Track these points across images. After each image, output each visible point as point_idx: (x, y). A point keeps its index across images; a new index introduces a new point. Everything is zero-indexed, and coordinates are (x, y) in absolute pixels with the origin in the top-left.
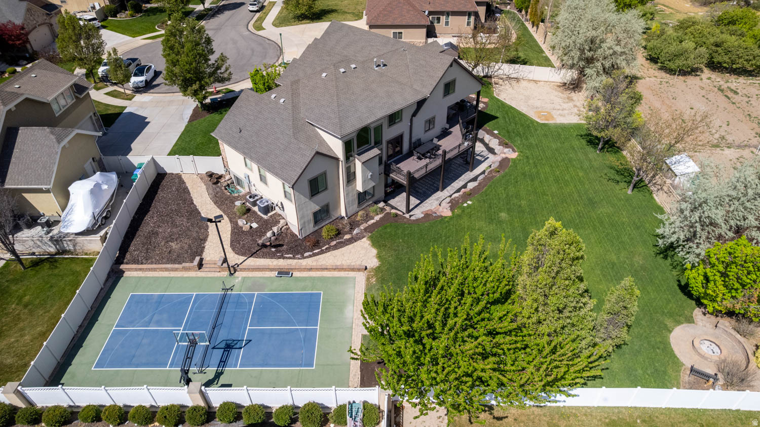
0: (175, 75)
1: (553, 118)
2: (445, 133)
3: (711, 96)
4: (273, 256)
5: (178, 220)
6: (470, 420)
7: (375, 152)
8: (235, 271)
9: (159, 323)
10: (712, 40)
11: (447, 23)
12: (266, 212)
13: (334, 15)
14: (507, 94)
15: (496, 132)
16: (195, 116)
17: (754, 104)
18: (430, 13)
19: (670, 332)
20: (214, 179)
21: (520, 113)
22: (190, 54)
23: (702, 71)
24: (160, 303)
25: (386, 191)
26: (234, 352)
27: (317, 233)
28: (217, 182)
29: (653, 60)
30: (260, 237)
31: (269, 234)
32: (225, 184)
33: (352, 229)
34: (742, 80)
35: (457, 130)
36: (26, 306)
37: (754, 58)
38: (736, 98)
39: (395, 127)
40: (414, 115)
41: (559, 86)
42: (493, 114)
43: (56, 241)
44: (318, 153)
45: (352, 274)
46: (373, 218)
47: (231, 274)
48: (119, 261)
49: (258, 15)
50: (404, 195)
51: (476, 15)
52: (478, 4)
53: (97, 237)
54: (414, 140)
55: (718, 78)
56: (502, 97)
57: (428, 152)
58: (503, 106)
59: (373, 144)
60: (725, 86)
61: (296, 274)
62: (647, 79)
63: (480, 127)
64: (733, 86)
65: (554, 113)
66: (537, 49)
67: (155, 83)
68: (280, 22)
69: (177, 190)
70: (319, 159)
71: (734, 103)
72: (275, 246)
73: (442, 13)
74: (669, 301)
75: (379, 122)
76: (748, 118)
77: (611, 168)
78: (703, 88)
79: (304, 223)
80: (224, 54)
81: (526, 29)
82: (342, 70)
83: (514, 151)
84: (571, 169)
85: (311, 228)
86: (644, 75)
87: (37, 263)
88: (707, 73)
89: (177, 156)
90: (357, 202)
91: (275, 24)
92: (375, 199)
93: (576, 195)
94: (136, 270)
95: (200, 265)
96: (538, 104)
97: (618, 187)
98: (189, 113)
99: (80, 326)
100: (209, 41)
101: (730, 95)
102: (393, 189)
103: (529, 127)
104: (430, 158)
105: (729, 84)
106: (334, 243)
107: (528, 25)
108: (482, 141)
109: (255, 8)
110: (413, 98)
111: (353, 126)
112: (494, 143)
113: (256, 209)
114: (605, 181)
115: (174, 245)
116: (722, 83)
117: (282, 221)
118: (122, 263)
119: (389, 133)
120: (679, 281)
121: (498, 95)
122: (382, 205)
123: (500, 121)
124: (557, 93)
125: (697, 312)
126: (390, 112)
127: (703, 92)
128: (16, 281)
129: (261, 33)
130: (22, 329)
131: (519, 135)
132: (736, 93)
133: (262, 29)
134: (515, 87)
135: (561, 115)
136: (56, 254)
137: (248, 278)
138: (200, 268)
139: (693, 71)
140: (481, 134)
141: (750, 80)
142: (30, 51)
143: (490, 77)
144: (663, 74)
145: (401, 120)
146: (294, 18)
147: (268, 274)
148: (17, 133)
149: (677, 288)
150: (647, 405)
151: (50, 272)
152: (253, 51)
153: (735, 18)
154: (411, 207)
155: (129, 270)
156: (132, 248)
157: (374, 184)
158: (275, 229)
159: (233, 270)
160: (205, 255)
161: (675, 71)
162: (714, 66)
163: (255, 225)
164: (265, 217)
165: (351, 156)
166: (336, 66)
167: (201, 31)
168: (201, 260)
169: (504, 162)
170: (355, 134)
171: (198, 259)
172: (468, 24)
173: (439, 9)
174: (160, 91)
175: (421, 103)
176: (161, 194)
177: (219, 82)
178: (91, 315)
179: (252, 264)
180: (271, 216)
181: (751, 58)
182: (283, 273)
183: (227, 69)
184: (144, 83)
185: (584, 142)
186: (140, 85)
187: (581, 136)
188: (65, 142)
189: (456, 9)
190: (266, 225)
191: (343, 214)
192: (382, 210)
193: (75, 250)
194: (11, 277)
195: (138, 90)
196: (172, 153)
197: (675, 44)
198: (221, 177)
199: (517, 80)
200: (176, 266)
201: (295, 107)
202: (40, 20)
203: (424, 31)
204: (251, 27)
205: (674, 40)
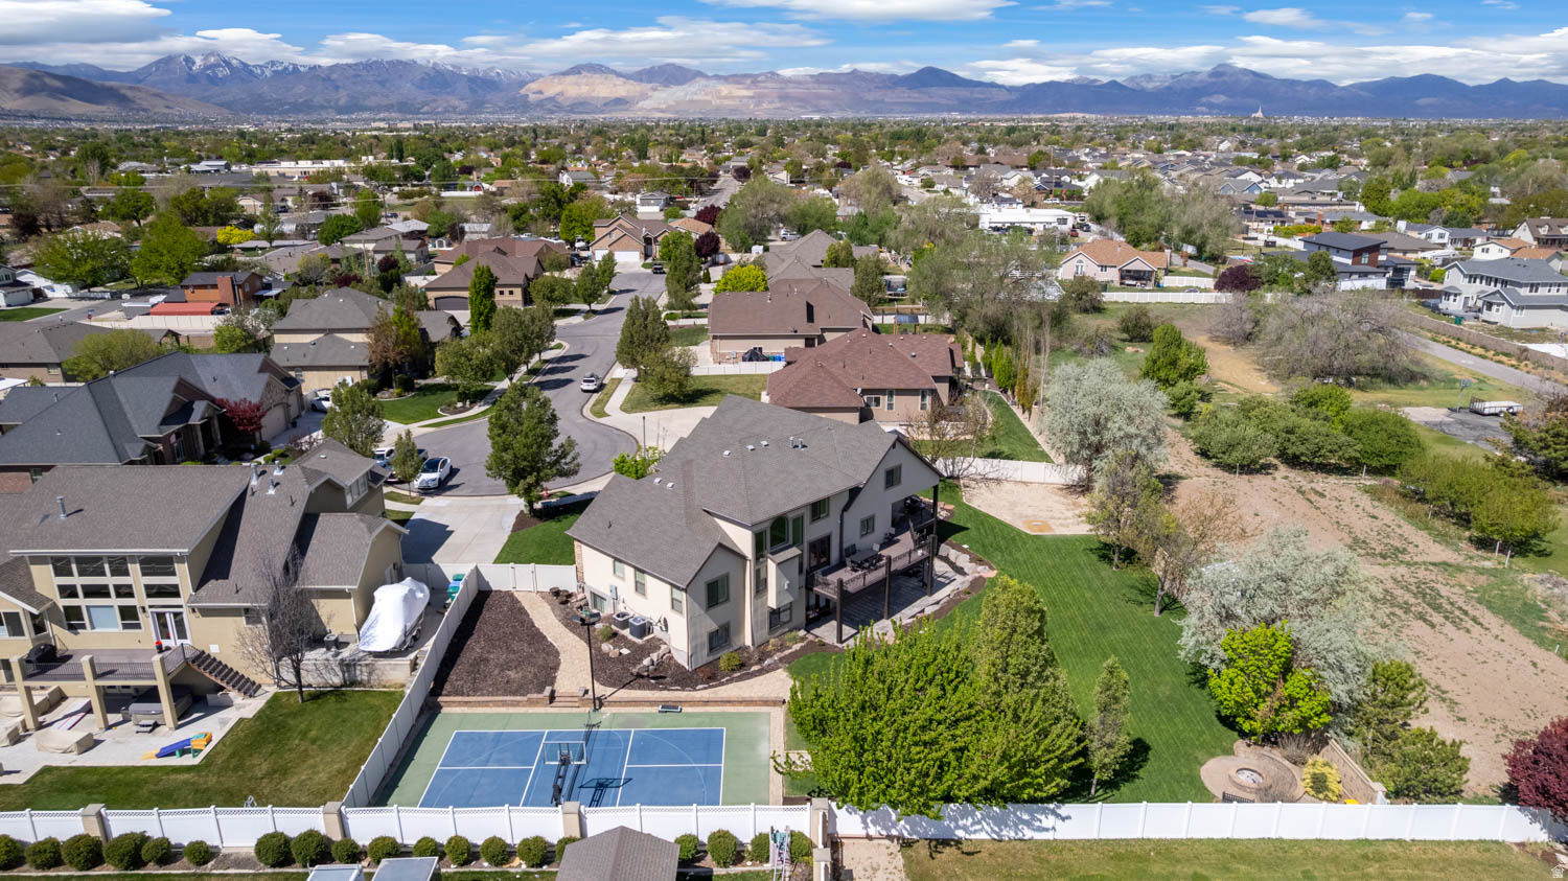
0: (504, 462)
1: (1050, 529)
2: (889, 541)
3: (1286, 500)
4: (653, 688)
5: (515, 646)
6: (931, 855)
7: (794, 551)
8: (601, 705)
9: (500, 762)
10: (1282, 424)
11: (890, 406)
12: (641, 636)
13: (716, 397)
14: (981, 500)
15: (965, 546)
16: (521, 523)
17: (1346, 509)
18: (864, 392)
19: (1202, 765)
20: (561, 597)
21: (1001, 523)
22: (530, 435)
23: (1276, 469)
24: (498, 741)
25: (807, 616)
26: (610, 792)
27: (713, 664)
28: (565, 603)
29: (1204, 454)
30: (634, 665)
31: (646, 662)
32: (578, 604)
33: (761, 660)
34: (1332, 479)
35: (906, 540)
36: (314, 741)
37: (1340, 448)
38: (1322, 502)
39: (819, 523)
40: (845, 509)
41: (1062, 489)
42: (961, 524)
43: (348, 666)
44: (721, 546)
45: (765, 709)
46: (790, 648)
47: (595, 710)
48: (436, 692)
49: (595, 396)
50: (834, 623)
51: (934, 392)
52: (937, 379)
53: (406, 661)
54: (845, 546)
55: (1297, 477)
56: (975, 504)
57: (866, 561)
58: (976, 514)
59: (791, 542)
60: (1307, 486)
61: (685, 710)
62: (1195, 479)
63: (942, 539)
64: (1319, 487)
65: (1051, 522)
66: (1028, 441)
67: (450, 483)
68: (631, 406)
69: (510, 610)
70: (721, 555)
71: (1318, 508)
72: (653, 678)
73: (882, 391)
74: (1201, 733)
75: (799, 512)
76: (1335, 526)
77: (1132, 587)
78: (1275, 490)
79: (696, 647)
80: (572, 438)
81: (1013, 415)
82: (751, 447)
83: (991, 568)
84: (1074, 590)
85: (704, 657)
86: (1191, 474)
87: (317, 696)
88: (1283, 470)
89: (512, 564)
90: (767, 626)
91: (624, 409)
92: (791, 625)
93: (1080, 620)
94: (460, 704)
95: (552, 698)
96: (1029, 512)
97: (1140, 610)
98: (510, 521)
99: (391, 765)
100: (554, 419)
101: (1314, 497)
102: (819, 613)
103: (1014, 539)
104: (868, 568)
105: (1313, 485)
106: (736, 675)
107: (1017, 411)
108: (946, 559)
109: (592, 387)
110: (841, 484)
111: (767, 511)
112: (963, 560)
113: (626, 632)
114: (1123, 604)
115: (512, 674)
116: (1303, 483)
117: (663, 647)
118: (440, 695)
119: (813, 531)
120: (1218, 712)
121: (970, 501)
122: (802, 633)
123: (973, 533)
124: (1057, 498)
125: (1240, 745)
126: (814, 499)
127: (1275, 495)
128: (294, 715)
129: (602, 420)
130: (315, 766)
131: (999, 549)
132: (1322, 495)
133: (605, 415)
134: (995, 491)
135: (1062, 525)
136: (342, 686)
137: (621, 714)
138: (551, 702)
139: (1265, 469)
140: (944, 549)
141: (1344, 480)
142: (258, 441)
143: (958, 478)
144: (1220, 473)
145: (828, 515)
146: (654, 400)
147: (647, 710)
148: (316, 520)
149: (1215, 719)
150: (1163, 836)
151: (339, 706)
152: (595, 443)
153: (1316, 398)
154: (844, 638)
155: (449, 704)
156: (453, 677)
157: (791, 599)
158: (654, 656)
159: (599, 703)
160: (557, 686)
161: (1234, 467)
162: (1294, 462)
163: (625, 651)
164: (639, 641)
165: (762, 556)
166: (743, 442)
167: (545, 404)
168: (553, 692)
169: (978, 582)
170: (767, 525)
171: (548, 690)
172: (923, 407)
173: (877, 387)
174: (463, 493)
175: (854, 492)
176: (486, 614)
177: (561, 476)
178: (403, 754)
179: (626, 695)
180: (648, 641)
181: (1335, 447)
182: (669, 707)
183: (574, 459)
184: (437, 482)
185: (1095, 558)
186: (431, 485)
187: (1091, 550)
188: (375, 534)
189: (902, 386)
190: (640, 652)
191: (748, 642)
192: (803, 639)
193: (369, 680)
194: (285, 711)
195: (426, 491)
196: (500, 560)
197: (1227, 430)
198: (570, 595)
199: (998, 481)
200: (518, 698)
201: (687, 493)
202: (277, 399)
203: (856, 415)
204: (587, 411)
205: (1227, 426)
